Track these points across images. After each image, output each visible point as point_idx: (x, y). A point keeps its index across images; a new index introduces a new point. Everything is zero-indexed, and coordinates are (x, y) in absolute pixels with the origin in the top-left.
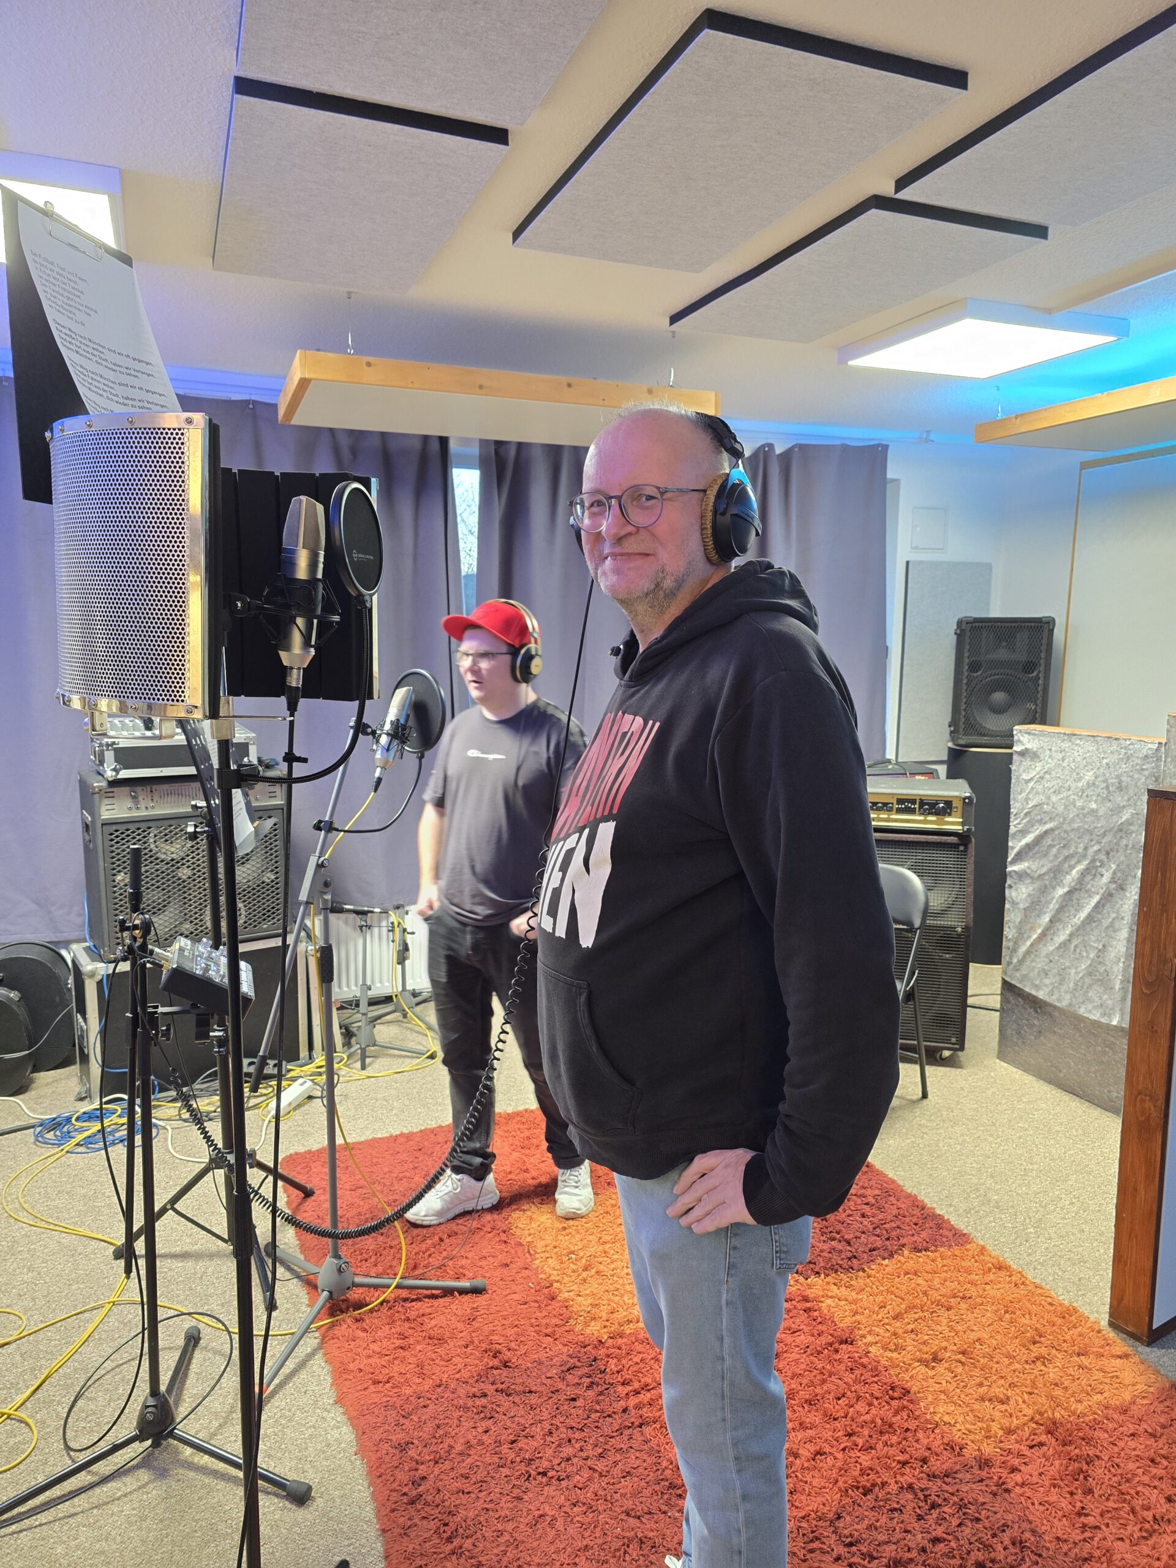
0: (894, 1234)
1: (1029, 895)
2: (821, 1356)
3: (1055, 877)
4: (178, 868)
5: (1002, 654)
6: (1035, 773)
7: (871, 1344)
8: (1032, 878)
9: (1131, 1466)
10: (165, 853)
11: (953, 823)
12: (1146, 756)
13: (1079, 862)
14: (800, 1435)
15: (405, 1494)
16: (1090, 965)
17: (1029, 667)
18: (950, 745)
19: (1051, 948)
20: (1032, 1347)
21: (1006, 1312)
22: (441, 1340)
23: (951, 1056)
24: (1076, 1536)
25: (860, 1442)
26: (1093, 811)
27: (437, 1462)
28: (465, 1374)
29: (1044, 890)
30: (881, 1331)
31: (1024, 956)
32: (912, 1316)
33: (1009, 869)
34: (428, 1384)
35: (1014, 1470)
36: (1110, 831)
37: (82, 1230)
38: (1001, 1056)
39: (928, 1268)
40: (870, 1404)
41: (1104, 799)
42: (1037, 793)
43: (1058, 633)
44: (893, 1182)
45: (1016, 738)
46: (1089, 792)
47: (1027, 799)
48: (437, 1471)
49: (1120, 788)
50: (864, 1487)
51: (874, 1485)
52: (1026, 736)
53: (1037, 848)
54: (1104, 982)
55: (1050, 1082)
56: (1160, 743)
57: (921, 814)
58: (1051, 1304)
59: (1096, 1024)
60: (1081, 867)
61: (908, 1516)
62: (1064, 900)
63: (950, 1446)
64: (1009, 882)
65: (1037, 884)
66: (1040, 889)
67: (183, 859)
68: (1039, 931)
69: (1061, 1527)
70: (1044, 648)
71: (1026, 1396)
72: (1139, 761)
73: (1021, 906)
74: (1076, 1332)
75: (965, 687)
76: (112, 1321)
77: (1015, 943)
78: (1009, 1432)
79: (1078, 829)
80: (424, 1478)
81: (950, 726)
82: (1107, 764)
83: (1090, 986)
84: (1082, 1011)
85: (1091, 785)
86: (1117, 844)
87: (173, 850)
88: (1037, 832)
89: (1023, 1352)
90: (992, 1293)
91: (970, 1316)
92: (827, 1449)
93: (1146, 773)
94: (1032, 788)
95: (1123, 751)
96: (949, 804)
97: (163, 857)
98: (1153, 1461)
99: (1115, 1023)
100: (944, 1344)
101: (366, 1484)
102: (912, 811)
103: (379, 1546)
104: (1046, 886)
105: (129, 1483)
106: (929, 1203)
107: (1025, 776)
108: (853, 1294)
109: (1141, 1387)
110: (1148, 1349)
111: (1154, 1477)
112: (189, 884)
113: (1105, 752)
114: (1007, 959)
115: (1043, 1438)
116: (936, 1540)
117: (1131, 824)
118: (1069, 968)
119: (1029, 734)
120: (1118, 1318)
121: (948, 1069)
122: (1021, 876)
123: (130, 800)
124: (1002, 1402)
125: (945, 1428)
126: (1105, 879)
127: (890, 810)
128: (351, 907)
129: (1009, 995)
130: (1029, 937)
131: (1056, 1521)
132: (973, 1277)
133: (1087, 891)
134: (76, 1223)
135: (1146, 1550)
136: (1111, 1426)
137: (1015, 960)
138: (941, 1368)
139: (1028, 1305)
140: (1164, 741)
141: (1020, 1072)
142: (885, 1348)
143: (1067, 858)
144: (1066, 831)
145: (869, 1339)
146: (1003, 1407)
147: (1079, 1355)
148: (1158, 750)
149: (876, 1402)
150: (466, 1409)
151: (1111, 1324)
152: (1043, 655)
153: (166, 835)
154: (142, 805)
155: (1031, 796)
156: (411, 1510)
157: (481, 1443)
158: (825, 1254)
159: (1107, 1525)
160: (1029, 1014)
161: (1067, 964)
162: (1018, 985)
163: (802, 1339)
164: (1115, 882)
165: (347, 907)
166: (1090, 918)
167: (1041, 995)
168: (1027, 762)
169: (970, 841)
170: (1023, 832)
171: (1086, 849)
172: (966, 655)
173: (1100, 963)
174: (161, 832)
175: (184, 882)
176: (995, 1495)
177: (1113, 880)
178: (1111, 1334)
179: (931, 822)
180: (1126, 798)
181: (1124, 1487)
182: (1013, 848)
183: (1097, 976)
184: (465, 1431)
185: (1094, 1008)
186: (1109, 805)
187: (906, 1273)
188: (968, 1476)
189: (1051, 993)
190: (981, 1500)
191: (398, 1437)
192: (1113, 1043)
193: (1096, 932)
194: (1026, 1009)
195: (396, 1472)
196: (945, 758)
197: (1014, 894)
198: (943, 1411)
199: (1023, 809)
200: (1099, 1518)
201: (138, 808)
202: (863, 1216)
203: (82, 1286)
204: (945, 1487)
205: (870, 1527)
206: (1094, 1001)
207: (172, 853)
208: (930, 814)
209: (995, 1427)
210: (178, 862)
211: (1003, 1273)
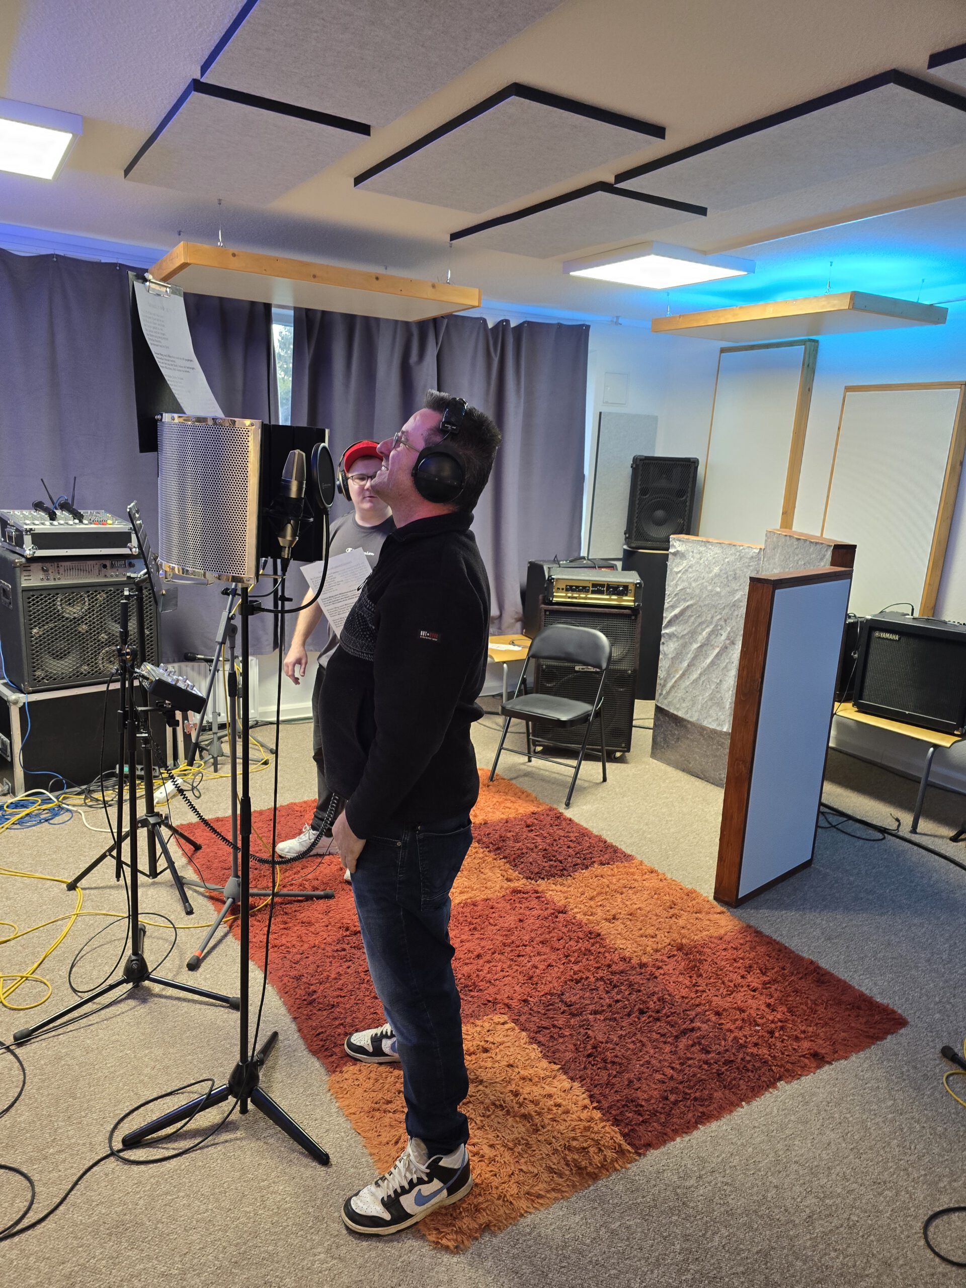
0: (589, 856)
1: (675, 649)
2: (547, 920)
3: (692, 637)
4: (79, 624)
5: (663, 483)
6: (682, 568)
7: (577, 913)
8: (677, 637)
9: (723, 963)
10: (68, 613)
11: (628, 601)
12: (752, 557)
13: (708, 626)
14: (538, 958)
15: (304, 1000)
16: (711, 694)
17: (681, 493)
18: (625, 547)
19: (688, 683)
20: (670, 910)
21: (655, 894)
22: (310, 924)
23: (621, 756)
24: (693, 995)
25: (573, 959)
26: (718, 593)
27: (321, 984)
28: (329, 940)
29: (685, 646)
30: (582, 906)
31: (670, 689)
32: (600, 898)
33: (663, 632)
34: (306, 946)
35: (659, 968)
36: (728, 606)
37: (37, 875)
38: (653, 755)
39: (609, 873)
40: (578, 942)
41: (725, 585)
42: (683, 581)
43: (701, 469)
44: (586, 829)
45: (671, 543)
46: (716, 580)
47: (676, 585)
48: (322, 988)
49: (735, 578)
50: (576, 979)
51: (582, 978)
52: (678, 542)
53: (681, 618)
54: (720, 705)
55: (683, 770)
56: (761, 549)
57: (607, 594)
58: (681, 889)
59: (714, 732)
60: (708, 630)
61: (601, 992)
62: (697, 652)
63: (624, 959)
64: (662, 640)
65: (681, 642)
66: (682, 644)
67: (82, 618)
68: (681, 672)
69: (684, 992)
70: (691, 480)
71: (666, 934)
72: (747, 560)
73: (670, 656)
74: (694, 902)
75: (637, 506)
76: (79, 925)
77: (665, 681)
78: (657, 951)
79: (708, 604)
80: (315, 992)
81: (625, 534)
82: (728, 562)
83: (711, 707)
84: (705, 723)
85: (717, 576)
86: (732, 614)
87: (75, 611)
88: (682, 607)
89: (665, 914)
90: (647, 885)
91: (634, 897)
92: (554, 964)
93: (751, 568)
94: (680, 578)
95: (738, 554)
96: (626, 587)
97: (67, 616)
98: (735, 960)
99: (725, 730)
100: (619, 911)
101: (278, 997)
102: (601, 593)
103: (293, 1026)
104: (686, 643)
105: (123, 1007)
106: (609, 840)
107: (676, 570)
108: (565, 888)
109: (730, 927)
110: (735, 910)
111: (735, 967)
112: (87, 636)
113: (726, 554)
114: (660, 691)
115: (675, 953)
116: (617, 1001)
117: (741, 601)
118: (698, 696)
119: (680, 541)
120: (719, 896)
121: (619, 764)
122: (671, 636)
123: (42, 572)
124: (653, 937)
125: (621, 951)
126: (723, 638)
127: (587, 591)
128: (202, 657)
129: (659, 715)
130: (674, 677)
131: (682, 990)
132: (635, 877)
133: (712, 646)
134: (31, 871)
135: (730, 1000)
136: (713, 946)
137: (664, 692)
138: (618, 923)
139: (668, 890)
140: (763, 548)
141: (665, 765)
142: (585, 914)
143: (701, 624)
144: (700, 606)
145: (576, 910)
146: (654, 939)
147: (696, 913)
148: (759, 553)
149: (581, 941)
150: (334, 957)
151: (715, 898)
152: (690, 485)
153: (69, 600)
154: (51, 577)
155: (679, 583)
156: (310, 1008)
157: (346, 973)
158: (547, 868)
159: (709, 990)
160: (672, 727)
161: (697, 693)
162: (666, 708)
163: (535, 912)
164: (729, 639)
165: (199, 656)
166: (713, 663)
167: (680, 714)
168: (678, 560)
169: (639, 613)
170: (673, 607)
171: (712, 618)
172: (639, 483)
173: (718, 692)
174: (66, 598)
175: (83, 635)
176: (649, 979)
177: (728, 638)
178: (715, 903)
179: (614, 600)
180: (738, 584)
181: (719, 973)
182: (666, 618)
183: (715, 700)
184: (334, 969)
185: (713, 721)
186: (728, 589)
187: (596, 877)
188: (634, 972)
189: (687, 712)
190: (641, 982)
191: (294, 973)
192: (723, 743)
193: (716, 672)
194: (670, 724)
195: (297, 990)
196: (621, 556)
197: (665, 649)
198: (619, 943)
199: (674, 591)
200: (705, 987)
201: (48, 579)
202: (569, 847)
203: (50, 907)
204: (621, 978)
205: (580, 998)
206: (712, 717)
207: (74, 613)
208: (614, 594)
209: (649, 949)
210: (78, 620)
211: (653, 875)
